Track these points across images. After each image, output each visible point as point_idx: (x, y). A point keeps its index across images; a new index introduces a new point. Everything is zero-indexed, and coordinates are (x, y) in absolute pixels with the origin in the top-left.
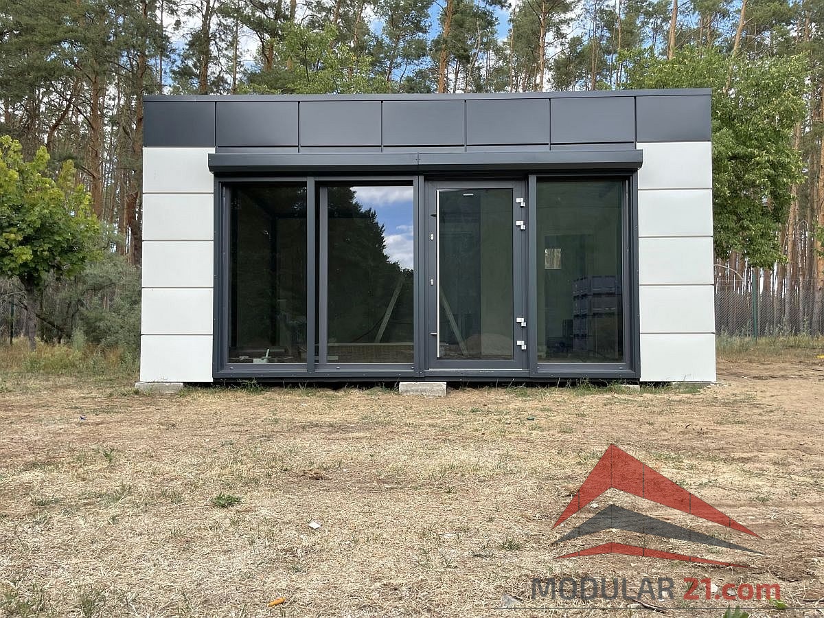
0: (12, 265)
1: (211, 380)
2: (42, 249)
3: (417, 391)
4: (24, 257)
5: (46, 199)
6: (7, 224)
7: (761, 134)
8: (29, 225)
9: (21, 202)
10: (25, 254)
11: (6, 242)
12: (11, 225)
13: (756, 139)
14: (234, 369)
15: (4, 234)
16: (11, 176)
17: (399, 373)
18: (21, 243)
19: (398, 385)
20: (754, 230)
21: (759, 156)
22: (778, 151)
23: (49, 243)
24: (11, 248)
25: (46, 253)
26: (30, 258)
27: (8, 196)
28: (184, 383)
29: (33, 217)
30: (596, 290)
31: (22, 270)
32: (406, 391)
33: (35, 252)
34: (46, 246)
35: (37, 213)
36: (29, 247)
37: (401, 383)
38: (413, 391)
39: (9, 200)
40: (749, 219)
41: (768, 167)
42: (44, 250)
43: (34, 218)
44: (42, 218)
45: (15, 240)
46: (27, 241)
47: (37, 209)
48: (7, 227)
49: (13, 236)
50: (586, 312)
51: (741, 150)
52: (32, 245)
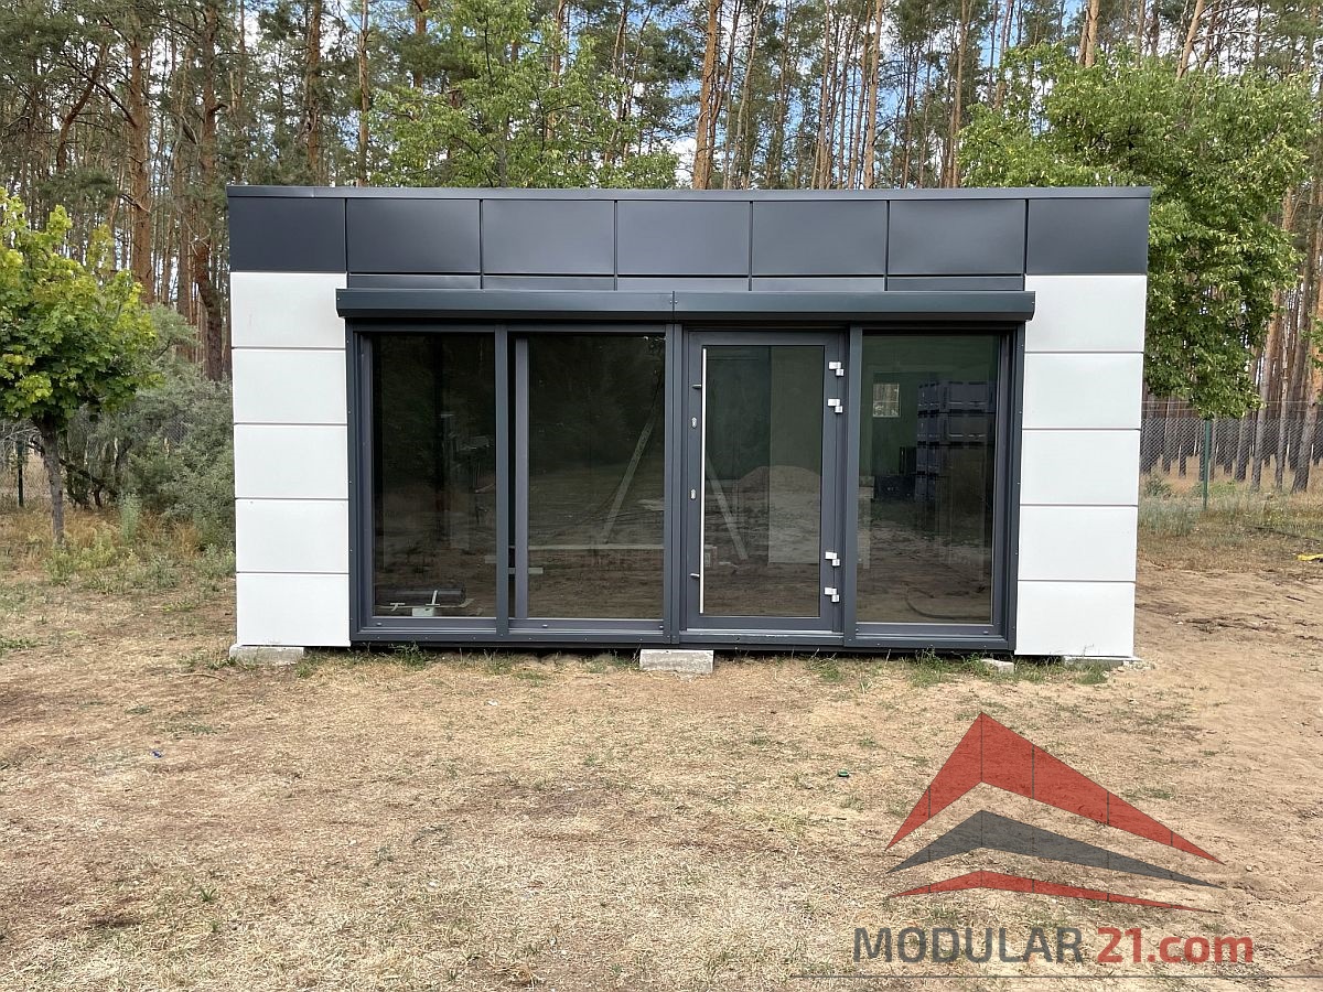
0: (20, 405)
1: (348, 644)
2: (66, 378)
3: (668, 665)
4: (39, 394)
5: (70, 297)
6: (8, 338)
7: (1233, 206)
8: (44, 339)
9: (28, 300)
10: (40, 387)
11: (9, 368)
12: (15, 340)
13: (1223, 214)
14: (383, 627)
15: (5, 356)
16: (11, 261)
17: (642, 636)
18: (32, 369)
19: (638, 654)
20: (1213, 362)
21: (1226, 242)
22: (1257, 234)
23: (76, 367)
24: (18, 378)
25: (73, 384)
26: (47, 394)
27: (8, 293)
28: (306, 648)
29: (51, 326)
30: (953, 405)
31: (36, 410)
32: (651, 665)
33: (55, 383)
34: (74, 372)
35: (56, 322)
36: (45, 373)
37: (642, 652)
38: (661, 664)
39: (10, 299)
40: (1203, 344)
41: (1239, 263)
42: (69, 380)
43: (52, 330)
44: (64, 327)
45: (22, 364)
46: (41, 364)
47: (56, 314)
48: (9, 343)
49: (18, 359)
50: (937, 437)
51: (1199, 231)
52: (50, 369)
